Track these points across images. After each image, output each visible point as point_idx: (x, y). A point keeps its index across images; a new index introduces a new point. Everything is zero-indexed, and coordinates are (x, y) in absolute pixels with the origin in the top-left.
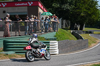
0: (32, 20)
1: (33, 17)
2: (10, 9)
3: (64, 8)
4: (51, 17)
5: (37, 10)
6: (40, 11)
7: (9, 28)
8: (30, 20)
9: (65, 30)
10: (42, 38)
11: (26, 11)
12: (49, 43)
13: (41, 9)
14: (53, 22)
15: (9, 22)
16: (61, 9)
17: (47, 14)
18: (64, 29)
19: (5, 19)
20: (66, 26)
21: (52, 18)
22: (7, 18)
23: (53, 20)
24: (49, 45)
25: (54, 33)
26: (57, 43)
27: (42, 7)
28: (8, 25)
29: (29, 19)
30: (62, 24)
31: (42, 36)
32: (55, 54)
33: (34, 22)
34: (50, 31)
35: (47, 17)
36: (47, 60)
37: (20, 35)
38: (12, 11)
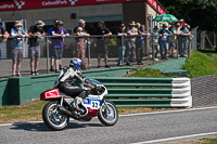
0: (134, 32)
1: (136, 26)
2: (86, 10)
3: (202, 5)
4: (175, 25)
5: (144, 11)
6: (150, 12)
7: (84, 51)
8: (129, 32)
9: (205, 55)
10: (154, 71)
11: (121, 12)
12: (170, 82)
13: (153, 7)
14: (179, 36)
15: (85, 37)
16: (196, 6)
17: (164, 18)
18: (204, 51)
19: (76, 30)
20: (207, 44)
21: (177, 27)
22: (81, 29)
23: (179, 32)
24: (171, 87)
25: (182, 61)
26: (188, 83)
27: (155, 4)
28: (82, 44)
29: (126, 31)
30: (199, 41)
31: (154, 67)
32: (184, 108)
33: (138, 37)
34: (171, 57)
35: (164, 26)
36: (107, 125)
37: (106, 66)
38: (91, 15)
